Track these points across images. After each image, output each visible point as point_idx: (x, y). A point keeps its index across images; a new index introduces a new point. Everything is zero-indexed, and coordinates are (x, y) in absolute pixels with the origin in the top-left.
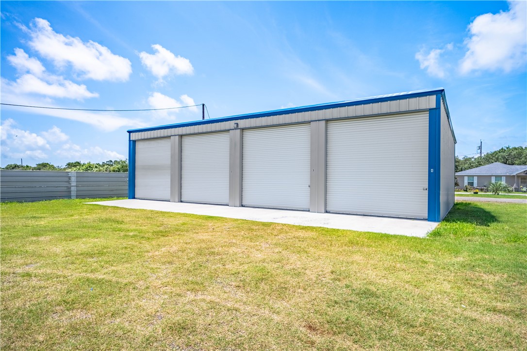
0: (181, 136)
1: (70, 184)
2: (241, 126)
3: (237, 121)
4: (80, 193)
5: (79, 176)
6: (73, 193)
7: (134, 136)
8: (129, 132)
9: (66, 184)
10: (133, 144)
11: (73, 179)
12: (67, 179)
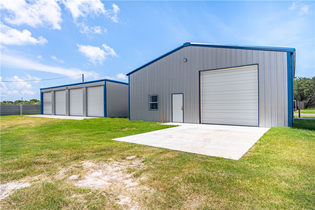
0: (55, 91)
1: (20, 109)
2: (68, 88)
3: (67, 87)
4: (24, 113)
5: (23, 106)
6: (21, 113)
7: (43, 91)
8: (41, 89)
9: (18, 109)
10: (42, 94)
11: (21, 107)
12: (18, 107)
